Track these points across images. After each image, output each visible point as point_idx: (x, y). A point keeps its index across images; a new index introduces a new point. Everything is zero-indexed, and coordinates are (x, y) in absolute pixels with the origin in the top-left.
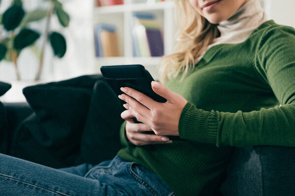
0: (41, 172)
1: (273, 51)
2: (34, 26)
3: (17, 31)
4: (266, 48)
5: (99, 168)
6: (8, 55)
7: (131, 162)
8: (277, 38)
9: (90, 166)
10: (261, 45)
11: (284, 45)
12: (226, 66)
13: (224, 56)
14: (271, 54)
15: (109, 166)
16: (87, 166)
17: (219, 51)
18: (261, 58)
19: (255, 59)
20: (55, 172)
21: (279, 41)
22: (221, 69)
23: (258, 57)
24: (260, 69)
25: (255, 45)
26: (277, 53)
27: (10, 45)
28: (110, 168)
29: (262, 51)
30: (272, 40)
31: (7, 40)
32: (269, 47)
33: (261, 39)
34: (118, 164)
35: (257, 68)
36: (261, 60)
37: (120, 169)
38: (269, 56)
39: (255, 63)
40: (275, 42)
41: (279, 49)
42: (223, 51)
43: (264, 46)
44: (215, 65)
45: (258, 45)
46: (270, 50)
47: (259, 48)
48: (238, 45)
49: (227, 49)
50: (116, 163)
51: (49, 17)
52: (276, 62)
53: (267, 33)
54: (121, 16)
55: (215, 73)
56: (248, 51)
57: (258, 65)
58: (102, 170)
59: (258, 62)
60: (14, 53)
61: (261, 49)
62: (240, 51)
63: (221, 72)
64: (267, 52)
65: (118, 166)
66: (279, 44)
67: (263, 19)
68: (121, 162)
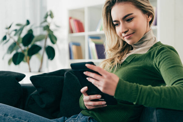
0: (42, 120)
1: (164, 58)
2: (38, 43)
3: (30, 46)
4: (160, 57)
5: (71, 120)
6: (25, 59)
7: (88, 116)
8: (165, 52)
9: (66, 118)
10: (157, 55)
11: (169, 55)
12: (139, 66)
13: (137, 61)
14: (162, 60)
15: (77, 118)
16: (64, 118)
17: (134, 58)
18: (157, 62)
19: (154, 62)
20: (49, 121)
21: (167, 54)
22: (137, 68)
23: (155, 61)
24: (157, 67)
25: (154, 55)
26: (166, 59)
27: (26, 53)
28: (77, 119)
29: (157, 58)
30: (163, 53)
31: (25, 51)
32: (161, 56)
33: (156, 52)
34: (81, 117)
35: (155, 67)
36: (157, 63)
37: (82, 120)
38: (161, 61)
39: (154, 64)
40: (164, 53)
41: (167, 58)
42: (136, 58)
43: (158, 55)
44: (132, 65)
45: (155, 55)
46: (162, 58)
47: (156, 57)
48: (144, 55)
49: (138, 57)
50: (80, 117)
51: (46, 39)
52: (165, 64)
53: (159, 49)
54: (84, 37)
55: (134, 69)
56: (150, 58)
57: (156, 65)
58: (73, 121)
59: (155, 64)
60: (28, 58)
61: (157, 57)
62: (145, 58)
63: (136, 69)
64: (160, 58)
65: (81, 119)
66: (167, 55)
67: (155, 41)
68: (83, 116)
